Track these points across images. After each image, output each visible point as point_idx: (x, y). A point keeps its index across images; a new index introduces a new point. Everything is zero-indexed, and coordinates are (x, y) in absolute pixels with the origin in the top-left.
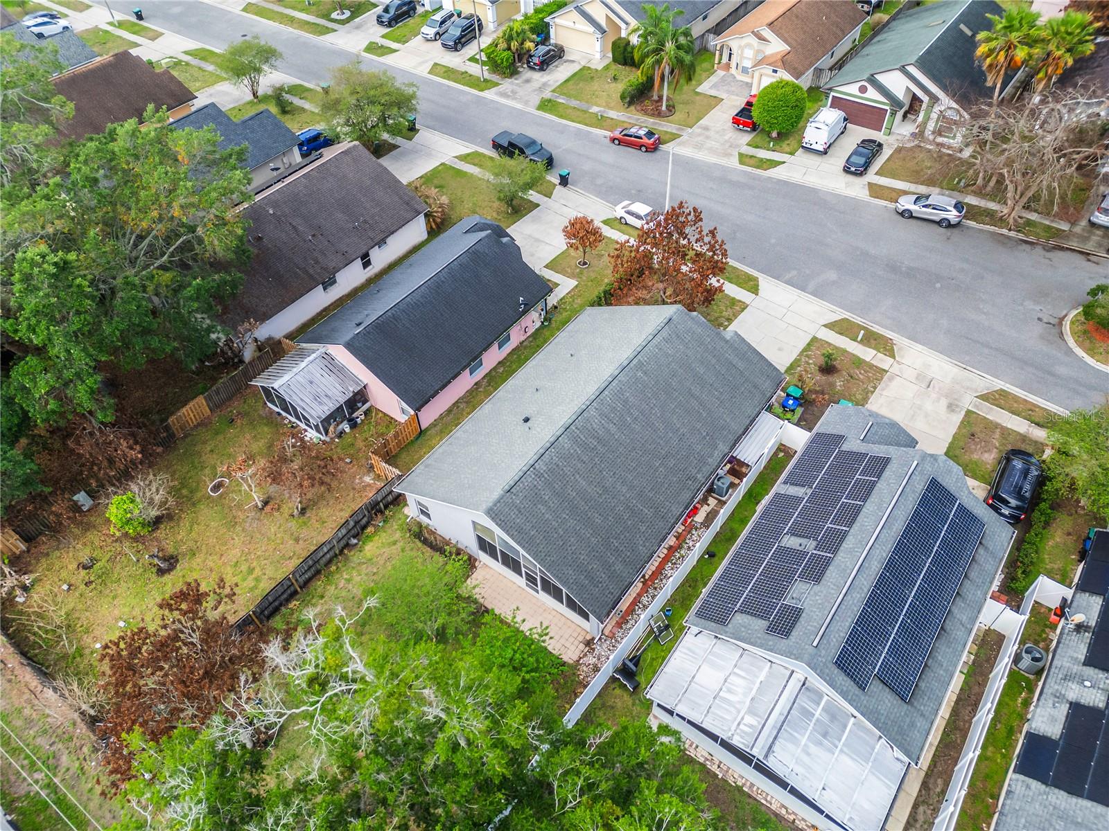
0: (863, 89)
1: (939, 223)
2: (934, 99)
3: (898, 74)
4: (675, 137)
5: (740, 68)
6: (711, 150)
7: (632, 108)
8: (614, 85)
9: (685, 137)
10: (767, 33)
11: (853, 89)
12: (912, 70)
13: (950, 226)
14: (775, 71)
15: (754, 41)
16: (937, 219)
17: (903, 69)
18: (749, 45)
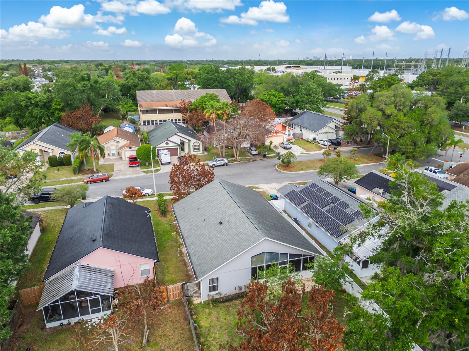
0: (167, 144)
1: (223, 165)
2: (190, 141)
3: (175, 136)
4: (112, 175)
5: (111, 155)
6: (130, 174)
7: (80, 174)
8: (60, 172)
9: (115, 174)
10: (118, 139)
11: (164, 145)
12: (179, 134)
13: (227, 165)
14: (130, 148)
15: (114, 143)
16: (223, 164)
17: (176, 134)
18: (112, 145)
